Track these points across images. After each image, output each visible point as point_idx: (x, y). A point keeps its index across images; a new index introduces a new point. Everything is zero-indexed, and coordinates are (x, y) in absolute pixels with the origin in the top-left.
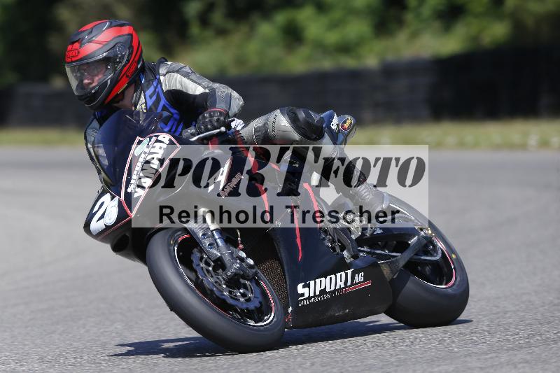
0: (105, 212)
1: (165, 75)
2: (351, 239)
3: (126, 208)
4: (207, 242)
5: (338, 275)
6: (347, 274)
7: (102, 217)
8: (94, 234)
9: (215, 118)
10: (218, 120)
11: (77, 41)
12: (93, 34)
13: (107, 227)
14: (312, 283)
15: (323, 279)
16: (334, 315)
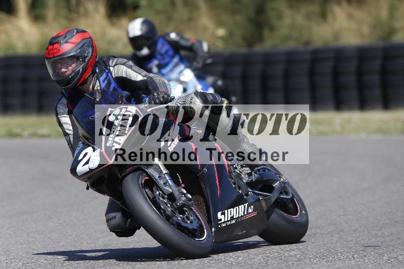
0: (89, 159)
1: (114, 66)
2: (243, 182)
3: (106, 157)
4: (161, 182)
5: (240, 207)
6: (245, 206)
7: (87, 163)
8: (79, 174)
9: (161, 96)
10: (163, 97)
11: (57, 43)
12: (68, 37)
13: (91, 170)
14: (226, 211)
15: (232, 209)
16: (237, 235)
